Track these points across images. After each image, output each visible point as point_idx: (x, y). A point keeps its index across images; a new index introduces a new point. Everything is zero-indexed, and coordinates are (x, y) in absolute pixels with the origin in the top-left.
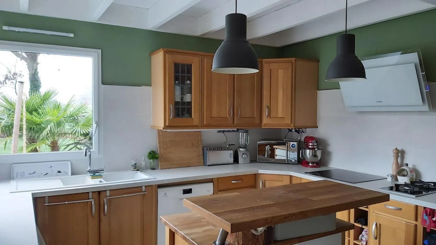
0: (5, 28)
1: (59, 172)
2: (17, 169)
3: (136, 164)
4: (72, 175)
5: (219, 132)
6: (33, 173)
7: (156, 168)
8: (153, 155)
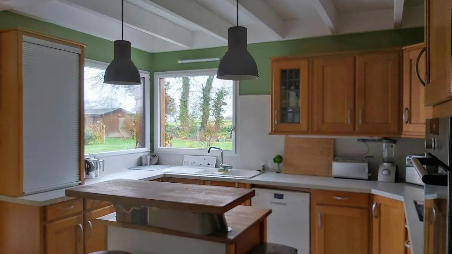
0: (180, 62)
1: (209, 164)
2: (186, 159)
3: (264, 166)
4: (215, 167)
5: (359, 140)
6: (194, 163)
7: (281, 172)
8: (279, 159)
